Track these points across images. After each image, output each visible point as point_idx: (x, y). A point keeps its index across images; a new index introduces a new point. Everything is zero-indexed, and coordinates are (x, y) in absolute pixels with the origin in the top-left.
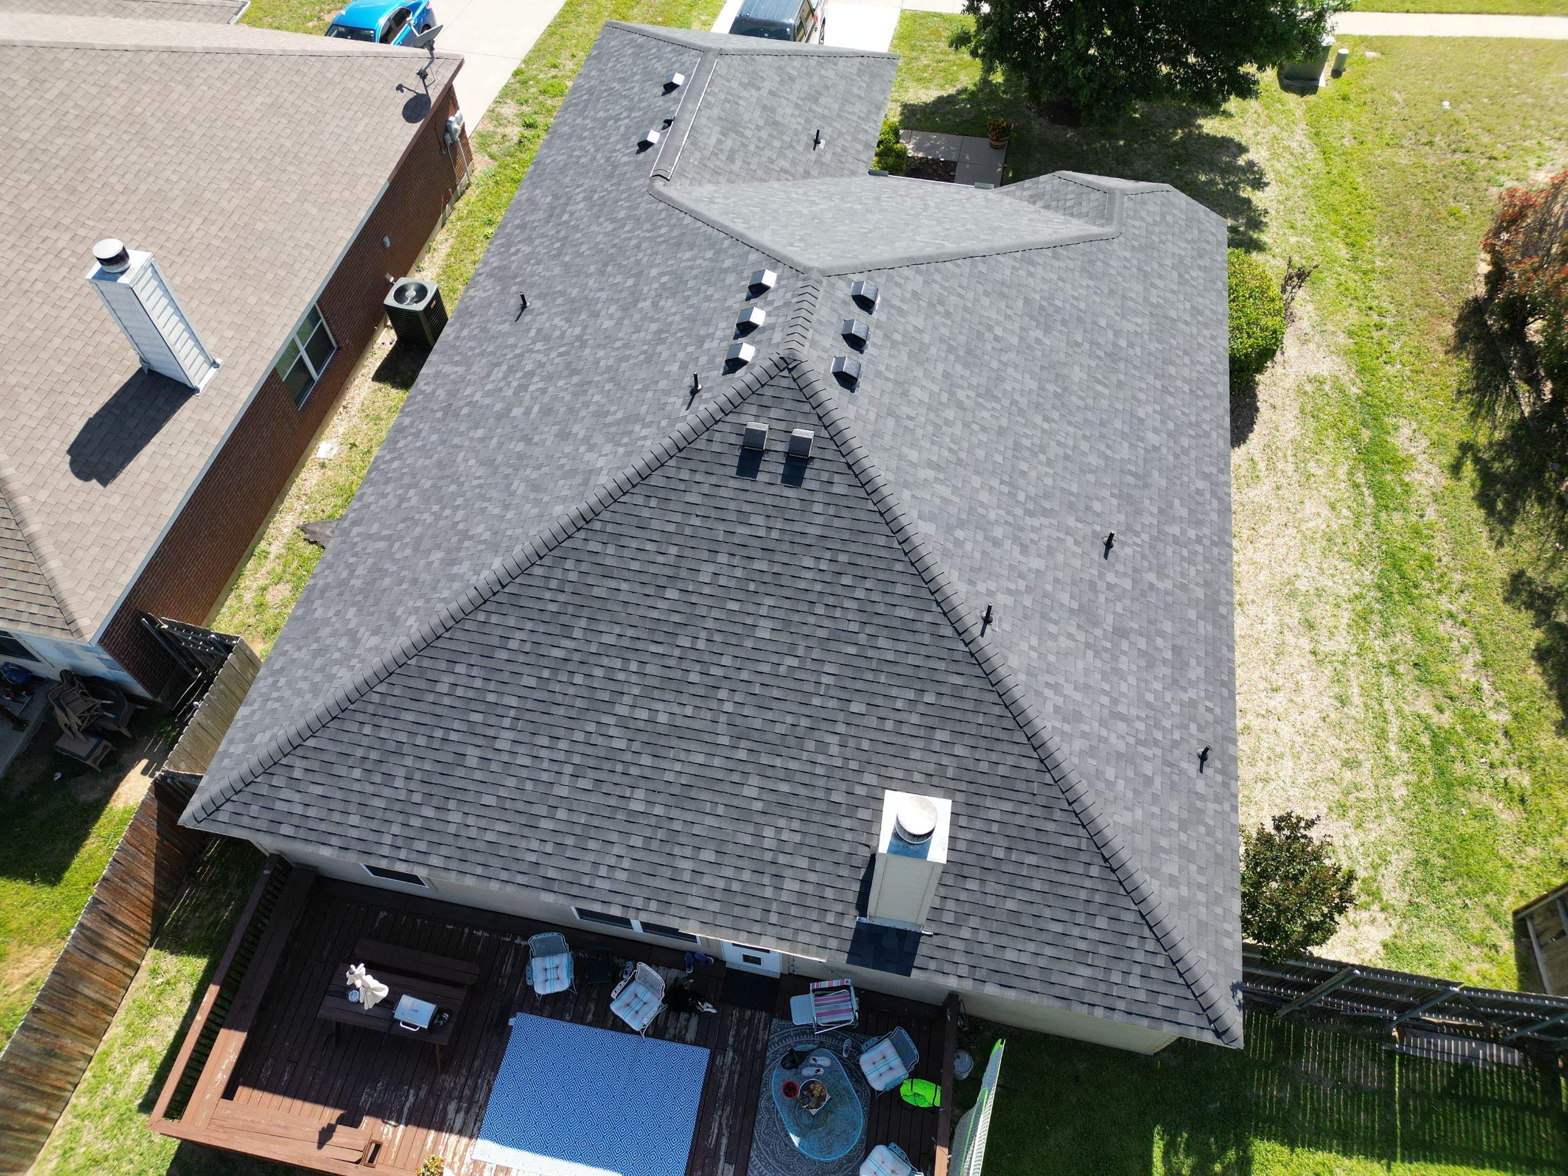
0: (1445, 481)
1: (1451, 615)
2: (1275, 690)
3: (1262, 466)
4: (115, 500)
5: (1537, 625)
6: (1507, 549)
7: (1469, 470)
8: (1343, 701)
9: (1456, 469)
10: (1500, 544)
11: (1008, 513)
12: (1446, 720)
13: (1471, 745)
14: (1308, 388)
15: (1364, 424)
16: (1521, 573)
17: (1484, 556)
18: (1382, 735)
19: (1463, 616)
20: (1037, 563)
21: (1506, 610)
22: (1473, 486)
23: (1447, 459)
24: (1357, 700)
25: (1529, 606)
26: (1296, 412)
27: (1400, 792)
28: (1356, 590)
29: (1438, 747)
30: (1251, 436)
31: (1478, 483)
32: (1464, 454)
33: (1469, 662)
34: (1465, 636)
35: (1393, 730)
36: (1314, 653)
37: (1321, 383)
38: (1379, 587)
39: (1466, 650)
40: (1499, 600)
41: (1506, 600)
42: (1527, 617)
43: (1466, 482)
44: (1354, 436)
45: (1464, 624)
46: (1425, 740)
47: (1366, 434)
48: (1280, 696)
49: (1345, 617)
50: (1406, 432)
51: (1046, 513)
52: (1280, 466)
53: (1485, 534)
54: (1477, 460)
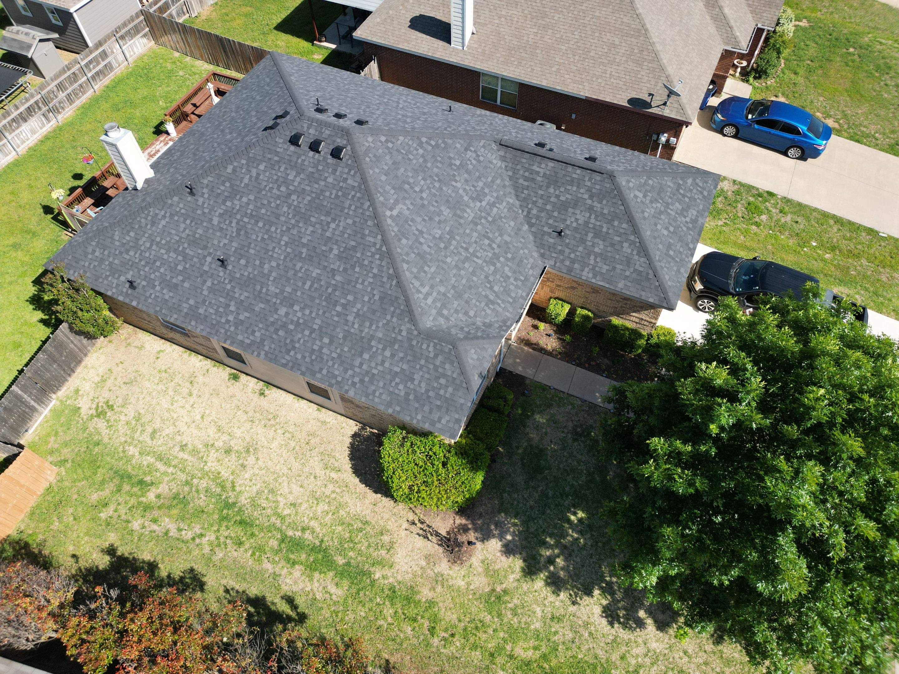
0: (286, 589)
1: (202, 535)
2: (202, 417)
3: (333, 475)
4: (403, 31)
5: (169, 576)
6: (221, 592)
7: (284, 608)
8: (183, 447)
9: (290, 600)
10: (227, 591)
11: (238, 210)
12: (151, 496)
13: (133, 501)
14: (386, 538)
15: (348, 564)
16: (202, 590)
17: (224, 577)
18: (160, 458)
19: (197, 541)
20: (215, 221)
21: (188, 566)
22: (273, 603)
23: (300, 601)
24: (181, 455)
25: (182, 579)
26: (368, 518)
27: (132, 451)
28: (238, 488)
29: (141, 482)
30: (357, 480)
31: (273, 608)
32: (298, 614)
33: (172, 527)
34: (188, 535)
35: (160, 466)
36: (212, 445)
37: (389, 551)
38: (234, 504)
39: (180, 530)
40: (196, 567)
41: (192, 570)
42: (177, 574)
43: (277, 600)
44: (341, 551)
45: (193, 539)
46: (148, 479)
47: (340, 561)
48: (198, 417)
49: (225, 474)
50: (332, 589)
51: (238, 231)
52: (331, 487)
53: (237, 587)
54: (289, 619)
